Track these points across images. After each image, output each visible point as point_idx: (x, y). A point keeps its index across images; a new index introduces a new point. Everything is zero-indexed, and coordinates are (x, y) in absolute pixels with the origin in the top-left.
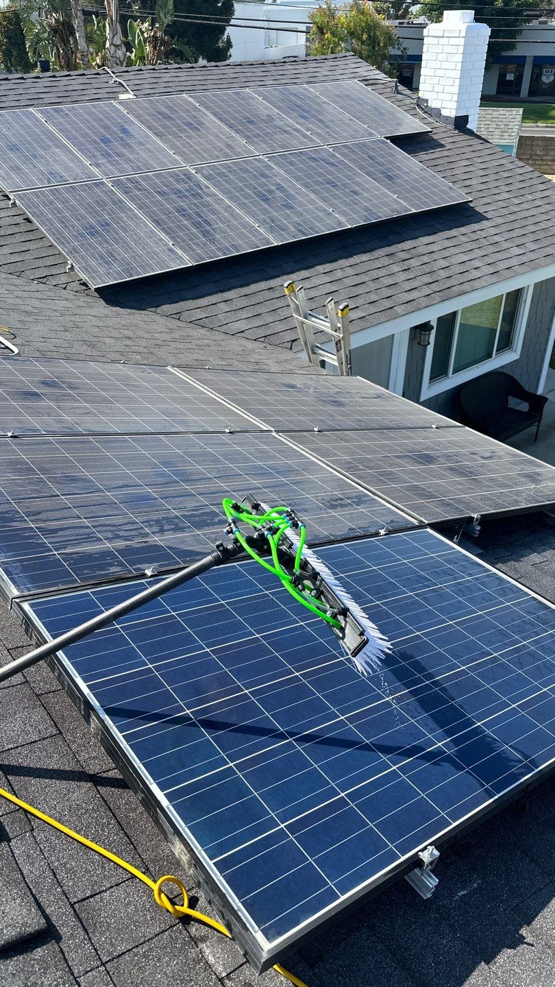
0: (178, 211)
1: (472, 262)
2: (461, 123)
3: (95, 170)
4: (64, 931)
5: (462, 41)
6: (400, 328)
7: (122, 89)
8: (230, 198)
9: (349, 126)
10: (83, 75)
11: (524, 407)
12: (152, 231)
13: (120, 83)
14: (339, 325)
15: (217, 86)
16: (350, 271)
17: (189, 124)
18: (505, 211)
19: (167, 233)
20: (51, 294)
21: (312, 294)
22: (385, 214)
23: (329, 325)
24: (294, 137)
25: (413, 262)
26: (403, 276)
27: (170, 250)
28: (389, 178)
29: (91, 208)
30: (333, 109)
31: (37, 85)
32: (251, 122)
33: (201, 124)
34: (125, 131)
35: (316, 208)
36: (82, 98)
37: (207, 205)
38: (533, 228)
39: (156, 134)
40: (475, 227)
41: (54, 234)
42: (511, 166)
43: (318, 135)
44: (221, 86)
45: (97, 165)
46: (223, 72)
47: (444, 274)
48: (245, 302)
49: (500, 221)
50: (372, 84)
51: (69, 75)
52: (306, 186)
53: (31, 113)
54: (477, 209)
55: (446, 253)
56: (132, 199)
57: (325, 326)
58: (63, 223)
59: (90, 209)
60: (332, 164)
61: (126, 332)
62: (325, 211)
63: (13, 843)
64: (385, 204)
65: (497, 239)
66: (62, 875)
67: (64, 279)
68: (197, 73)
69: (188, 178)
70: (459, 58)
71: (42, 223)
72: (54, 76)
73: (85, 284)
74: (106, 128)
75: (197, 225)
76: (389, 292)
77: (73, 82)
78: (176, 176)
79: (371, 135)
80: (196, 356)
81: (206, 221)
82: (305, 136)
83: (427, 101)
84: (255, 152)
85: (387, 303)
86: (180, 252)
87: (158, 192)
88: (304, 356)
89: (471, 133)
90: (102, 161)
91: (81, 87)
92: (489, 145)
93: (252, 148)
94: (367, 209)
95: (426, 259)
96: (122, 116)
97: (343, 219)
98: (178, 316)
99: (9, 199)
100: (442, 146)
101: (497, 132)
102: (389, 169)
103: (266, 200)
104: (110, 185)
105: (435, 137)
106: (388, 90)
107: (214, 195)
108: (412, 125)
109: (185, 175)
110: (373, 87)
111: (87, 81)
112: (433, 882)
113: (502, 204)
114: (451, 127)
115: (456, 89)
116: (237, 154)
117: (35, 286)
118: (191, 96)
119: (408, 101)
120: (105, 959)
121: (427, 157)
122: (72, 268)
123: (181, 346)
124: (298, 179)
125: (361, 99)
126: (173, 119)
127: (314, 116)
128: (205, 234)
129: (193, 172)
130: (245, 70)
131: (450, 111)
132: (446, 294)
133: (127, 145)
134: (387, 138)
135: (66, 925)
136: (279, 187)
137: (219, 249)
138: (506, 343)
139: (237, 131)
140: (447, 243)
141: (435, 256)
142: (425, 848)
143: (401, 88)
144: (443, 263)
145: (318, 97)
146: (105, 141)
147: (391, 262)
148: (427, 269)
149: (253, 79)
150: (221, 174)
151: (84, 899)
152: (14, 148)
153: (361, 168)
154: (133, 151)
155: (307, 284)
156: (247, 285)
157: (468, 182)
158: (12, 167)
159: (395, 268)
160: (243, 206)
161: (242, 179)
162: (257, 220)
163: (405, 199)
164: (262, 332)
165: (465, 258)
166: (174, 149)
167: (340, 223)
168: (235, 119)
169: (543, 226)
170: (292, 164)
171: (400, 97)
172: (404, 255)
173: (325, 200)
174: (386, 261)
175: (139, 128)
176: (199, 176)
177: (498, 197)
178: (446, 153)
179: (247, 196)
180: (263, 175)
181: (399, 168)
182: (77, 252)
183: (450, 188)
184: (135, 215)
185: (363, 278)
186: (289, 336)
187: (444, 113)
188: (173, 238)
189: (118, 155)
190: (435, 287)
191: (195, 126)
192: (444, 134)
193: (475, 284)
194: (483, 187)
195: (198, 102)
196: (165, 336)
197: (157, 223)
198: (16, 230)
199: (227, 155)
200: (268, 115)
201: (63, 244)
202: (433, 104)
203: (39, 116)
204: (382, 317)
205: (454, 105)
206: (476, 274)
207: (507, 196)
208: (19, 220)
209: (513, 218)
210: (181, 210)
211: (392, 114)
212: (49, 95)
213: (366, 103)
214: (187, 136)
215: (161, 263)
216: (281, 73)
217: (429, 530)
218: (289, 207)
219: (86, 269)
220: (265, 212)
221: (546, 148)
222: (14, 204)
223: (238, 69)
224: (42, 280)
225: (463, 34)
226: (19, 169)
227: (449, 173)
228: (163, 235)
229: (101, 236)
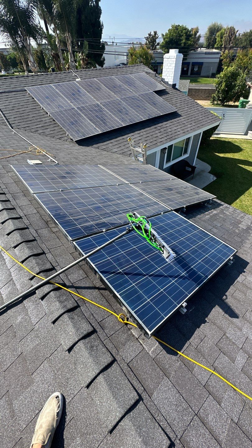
0: (96, 116)
1: (178, 129)
2: (174, 86)
3: (72, 104)
4: (98, 330)
5: (175, 60)
6: (158, 149)
7: (76, 77)
8: (110, 112)
9: (143, 88)
10: (65, 73)
11: (190, 169)
12: (89, 123)
13: (76, 75)
14: (144, 150)
15: (104, 76)
16: (145, 133)
17: (97, 88)
18: (186, 114)
19: (94, 123)
20: (63, 143)
21: (135, 140)
22: (154, 116)
23: (141, 150)
24: (128, 92)
25: (162, 130)
26: (159, 134)
27: (95, 128)
28: (154, 104)
29: (72, 116)
30: (138, 82)
31: (52, 76)
32: (115, 87)
33: (100, 88)
34: (79, 91)
35: (135, 114)
36: (65, 80)
37: (104, 114)
38: (194, 119)
39: (88, 92)
40: (178, 119)
41: (62, 125)
42: (188, 99)
43: (134, 91)
44: (105, 76)
46: (106, 71)
47: (170, 133)
48: (116, 143)
49: (185, 117)
50: (149, 74)
51: (61, 73)
52: (131, 107)
53: (51, 86)
54: (179, 113)
55: (170, 127)
56: (83, 113)
57: (139, 150)
58: (64, 121)
59: (71, 116)
60: (138, 100)
61: (85, 154)
62: (137, 115)
63: (81, 308)
64: (154, 113)
65: (184, 122)
66: (94, 315)
67: (66, 138)
68: (98, 71)
69: (98, 106)
70: (174, 65)
71: (58, 121)
72: (56, 73)
73: (72, 139)
74: (73, 90)
75: (102, 120)
76: (155, 139)
77: (62, 75)
78: (94, 105)
79: (149, 90)
80: (105, 160)
81: (104, 119)
82: (130, 91)
83: (164, 79)
84: (117, 97)
85: (155, 142)
86: (97, 129)
87: (90, 111)
88: (133, 158)
89: (177, 89)
90: (73, 101)
91: (65, 77)
92: (182, 93)
93: (116, 96)
94: (149, 114)
95: (165, 129)
96: (78, 86)
97: (142, 117)
98: (98, 148)
99: (48, 114)
100: (169, 93)
101: (183, 88)
102: (154, 101)
103: (120, 112)
104: (76, 109)
105: (167, 91)
106: (153, 76)
107: (106, 111)
108: (160, 87)
109: (97, 105)
110: (149, 75)
111: (66, 75)
112: (185, 310)
113: (186, 111)
114: (171, 87)
115: (173, 75)
116: (112, 98)
117: (58, 140)
118: (97, 79)
119: (159, 79)
120: (109, 336)
121: (164, 97)
122: (68, 135)
123: (100, 157)
124: (129, 105)
125: (146, 79)
126: (92, 87)
127: (133, 85)
128: (104, 123)
129: (100, 104)
130: (112, 70)
131: (171, 83)
132: (171, 139)
133: (80, 96)
134: (154, 91)
135: (98, 329)
136: (124, 108)
137: (108, 128)
138: (186, 152)
139: (111, 90)
140: (171, 124)
141: (168, 128)
142: (183, 303)
143: (157, 75)
144: (170, 130)
145: (133, 79)
146: (73, 94)
147: (156, 130)
148: (165, 132)
149: (114, 73)
150: (107, 104)
151: (101, 321)
152: (47, 98)
153: (147, 101)
154: (82, 98)
155: (133, 137)
156: (117, 138)
157: (176, 105)
158: (47, 104)
159: (157, 132)
160: (114, 114)
161: (113, 106)
162: (118, 119)
163: (159, 111)
164: (121, 152)
165: (176, 128)
166: (93, 96)
167: (141, 119)
168: (110, 86)
169: (197, 118)
170: (127, 100)
171: (157, 78)
172: (159, 128)
173: (137, 112)
174: (155, 130)
175: (83, 90)
176: (101, 105)
177: (185, 109)
178: (170, 96)
179: (115, 111)
180: (119, 104)
181: (157, 101)
182: (69, 130)
183: (172, 107)
184: (84, 118)
185: (148, 135)
186: (129, 153)
187: (170, 83)
188: (95, 125)
189: (78, 99)
190: (168, 137)
191: (99, 89)
192: (170, 90)
193: (179, 136)
194: (180, 106)
195: (99, 81)
196: (95, 154)
197: (90, 120)
198: (51, 123)
199: (109, 98)
200: (120, 85)
201: (65, 128)
202: (166, 80)
203: (53, 87)
204: (154, 146)
205: (172, 80)
206: (179, 133)
207: (187, 109)
208: (51, 120)
209: (188, 116)
210: (97, 116)
211: (155, 84)
212: (56, 80)
213: (147, 80)
214: (97, 92)
215: (93, 133)
216: (123, 71)
217: (173, 212)
218: (127, 114)
219: (72, 135)
220: (120, 116)
221: (195, 92)
222: (49, 116)
223: (110, 70)
224: (60, 138)
225: (175, 57)
226: (50, 104)
227: (171, 102)
228: (92, 124)
229: (75, 125)
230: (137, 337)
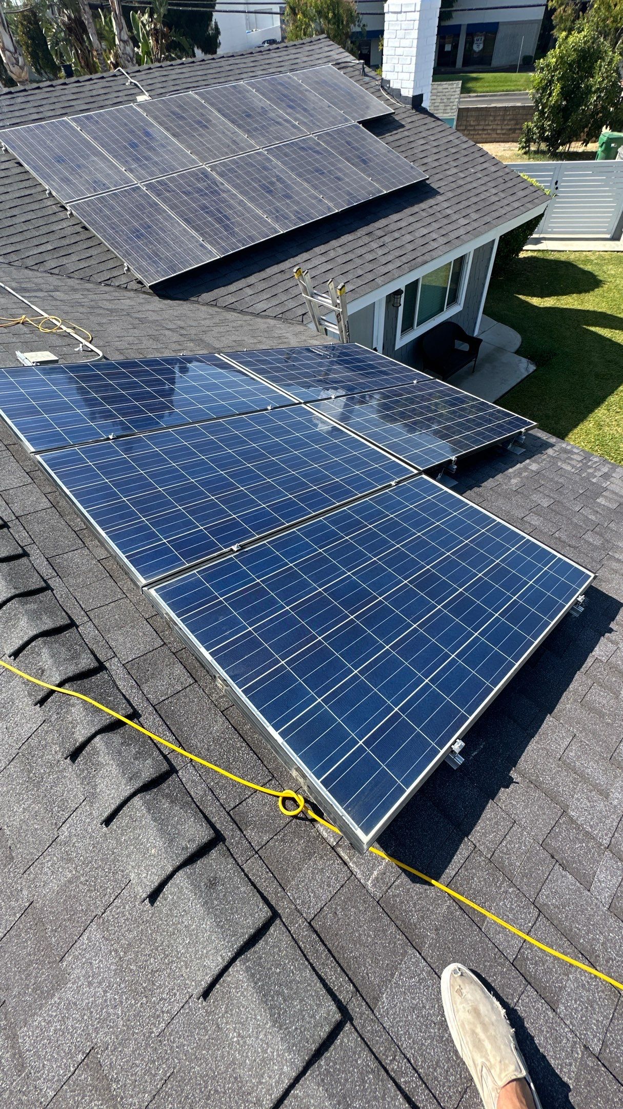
0: (203, 209)
1: (431, 234)
2: (417, 101)
3: (130, 176)
4: (227, 834)
5: (416, 16)
6: (379, 296)
7: (137, 90)
8: (241, 193)
9: (328, 112)
10: (103, 78)
11: (465, 347)
12: (184, 230)
13: (135, 85)
14: (338, 301)
15: (217, 81)
16: (340, 251)
17: (199, 123)
18: (454, 185)
19: (197, 231)
20: (117, 294)
21: (314, 273)
22: (363, 197)
23: (330, 302)
24: (286, 128)
25: (387, 239)
26: (380, 252)
27: (202, 245)
28: (363, 161)
29: (134, 212)
30: (314, 96)
31: (66, 92)
32: (249, 116)
33: (209, 121)
34: (147, 134)
35: (310, 196)
36: (107, 102)
37: (224, 201)
38: (475, 200)
39: (174, 135)
40: (431, 202)
41: (109, 240)
42: (457, 142)
43: (304, 124)
44: (221, 80)
45: (131, 171)
46: (219, 65)
47: (410, 247)
48: (263, 285)
49: (450, 194)
50: (343, 68)
51: (91, 79)
52: (300, 175)
53: (67, 123)
54: (432, 185)
55: (411, 229)
56: (164, 200)
57: (328, 302)
58: (114, 229)
59: (132, 213)
60: (318, 152)
61: (179, 322)
62: (316, 198)
63: (180, 773)
64: (364, 188)
65: (448, 211)
66: (217, 792)
67: (124, 280)
68: (199, 68)
69: (206, 176)
70: (415, 34)
71: (97, 230)
72: (78, 82)
73: (140, 282)
74: (131, 132)
75: (219, 221)
76: (370, 267)
77: (95, 86)
78: (193, 174)
79: (347, 120)
80: (234, 338)
81: (225, 216)
82: (294, 126)
83: (389, 82)
84: (257, 147)
85: (370, 277)
86: (209, 247)
87: (184, 192)
88: (312, 326)
89: (424, 111)
90: (134, 166)
91: (103, 91)
92: (439, 123)
93: (253, 142)
94: (349, 194)
95: (396, 235)
96: (143, 119)
97: (331, 205)
98: (213, 304)
99: (66, 210)
100: (403, 126)
101: (442, 107)
102: (363, 153)
103: (270, 192)
104: (144, 189)
105: (397, 118)
106: (357, 73)
107: (229, 191)
108: (379, 108)
109: (203, 173)
110: (345, 70)
111: (108, 84)
112: (460, 760)
113: (451, 179)
114: (409, 106)
115: (412, 68)
116: (242, 149)
117: (103, 288)
118: (196, 93)
119: (373, 83)
120: (257, 848)
121: (391, 139)
122: (129, 270)
123: (222, 329)
124: (292, 169)
125: (336, 84)
126: (184, 118)
127: (299, 105)
128: (226, 227)
129: (209, 170)
130: (237, 61)
131: (408, 92)
132: (413, 265)
133: (151, 149)
134: (359, 122)
135: (227, 829)
136: (279, 179)
137: (239, 241)
138: (453, 299)
139: (239, 126)
140: (412, 219)
141: (403, 232)
142: (455, 742)
143: (367, 69)
144: (409, 238)
145: (300, 85)
146: (134, 146)
147: (370, 240)
148: (397, 243)
149: (245, 70)
150: (231, 170)
151: (236, 807)
152: (60, 160)
153: (341, 154)
154: (157, 154)
155: (309, 265)
156: (263, 270)
157: (425, 161)
158: (62, 179)
159: (374, 245)
160: (252, 199)
161: (247, 173)
162: (265, 212)
163: (377, 181)
164: (279, 310)
165: (425, 231)
166: (190, 149)
167: (329, 209)
168: (235, 113)
169: (482, 196)
170: (286, 155)
171: (367, 79)
172: (380, 233)
173: (315, 187)
174: (366, 239)
175: (159, 130)
176: (214, 173)
177: (449, 173)
178: (406, 133)
179: (254, 189)
180: (266, 168)
181: (371, 152)
182: (130, 255)
183: (412, 168)
184: (169, 216)
185: (350, 256)
186: (300, 311)
187: (404, 93)
188: (202, 235)
189: (147, 160)
190: (404, 259)
191: (204, 124)
192: (405, 115)
193: (433, 254)
194: (436, 164)
195: (203, 98)
196: (207, 322)
197: (187, 221)
198: (78, 238)
199: (234, 151)
200: (262, 108)
201: (117, 248)
202: (394, 85)
203: (74, 124)
204: (366, 288)
205: (411, 85)
206: (434, 245)
207: (454, 171)
208: (78, 228)
209: (459, 191)
210: (204, 208)
211: (362, 97)
212: (79, 102)
213: (341, 88)
214: (199, 135)
215: (196, 259)
216: (267, 62)
217: (424, 476)
218: (288, 196)
219: (139, 269)
220: (270, 203)
221: (477, 119)
222: (71, 214)
223: (232, 61)
224: (107, 282)
225: (418, 8)
226: (68, 180)
227: (409, 153)
228: (193, 233)
229: (146, 239)
230: (335, 843)
